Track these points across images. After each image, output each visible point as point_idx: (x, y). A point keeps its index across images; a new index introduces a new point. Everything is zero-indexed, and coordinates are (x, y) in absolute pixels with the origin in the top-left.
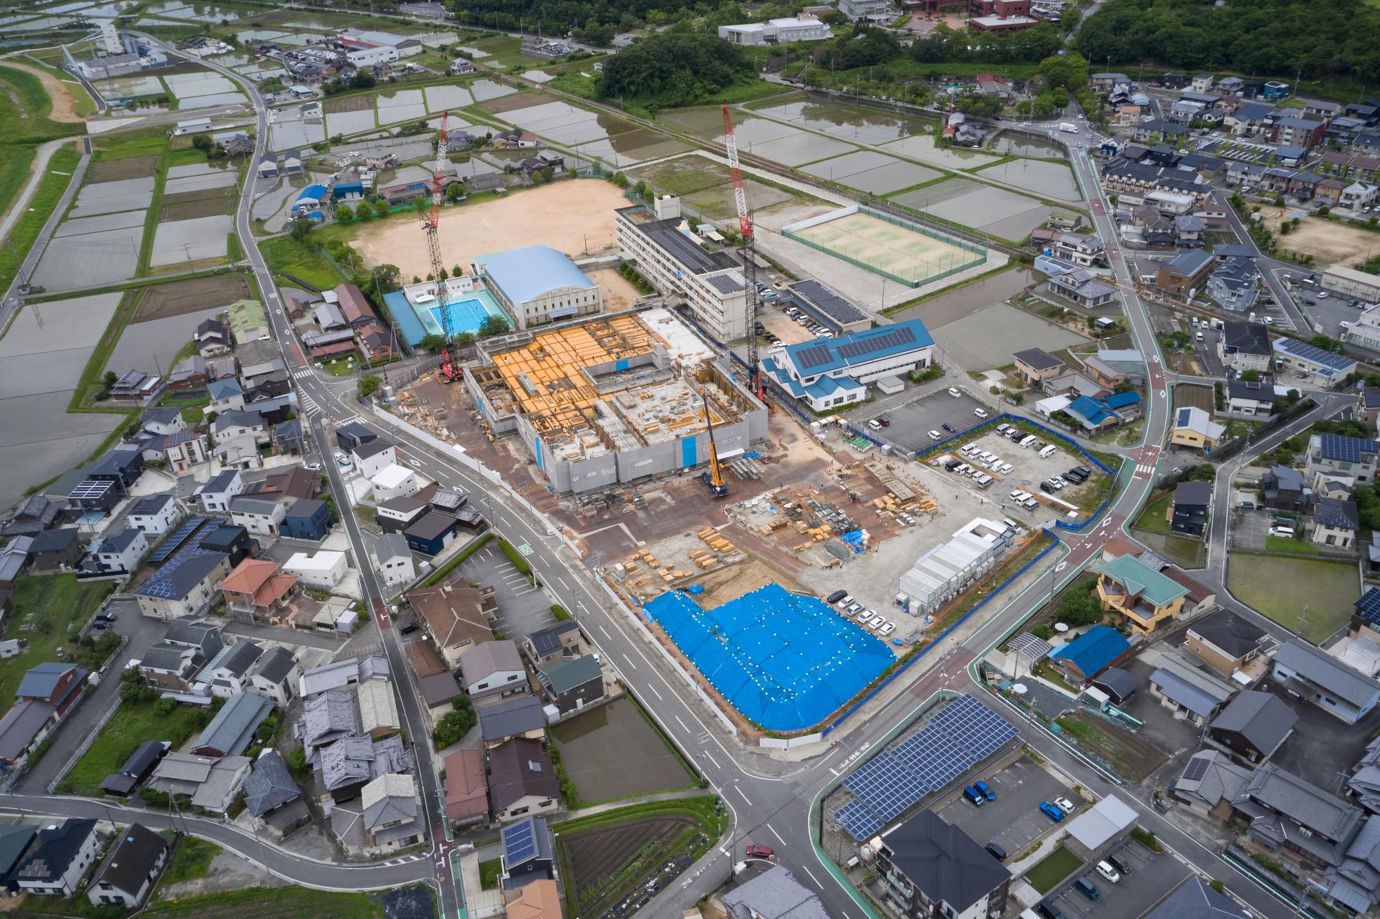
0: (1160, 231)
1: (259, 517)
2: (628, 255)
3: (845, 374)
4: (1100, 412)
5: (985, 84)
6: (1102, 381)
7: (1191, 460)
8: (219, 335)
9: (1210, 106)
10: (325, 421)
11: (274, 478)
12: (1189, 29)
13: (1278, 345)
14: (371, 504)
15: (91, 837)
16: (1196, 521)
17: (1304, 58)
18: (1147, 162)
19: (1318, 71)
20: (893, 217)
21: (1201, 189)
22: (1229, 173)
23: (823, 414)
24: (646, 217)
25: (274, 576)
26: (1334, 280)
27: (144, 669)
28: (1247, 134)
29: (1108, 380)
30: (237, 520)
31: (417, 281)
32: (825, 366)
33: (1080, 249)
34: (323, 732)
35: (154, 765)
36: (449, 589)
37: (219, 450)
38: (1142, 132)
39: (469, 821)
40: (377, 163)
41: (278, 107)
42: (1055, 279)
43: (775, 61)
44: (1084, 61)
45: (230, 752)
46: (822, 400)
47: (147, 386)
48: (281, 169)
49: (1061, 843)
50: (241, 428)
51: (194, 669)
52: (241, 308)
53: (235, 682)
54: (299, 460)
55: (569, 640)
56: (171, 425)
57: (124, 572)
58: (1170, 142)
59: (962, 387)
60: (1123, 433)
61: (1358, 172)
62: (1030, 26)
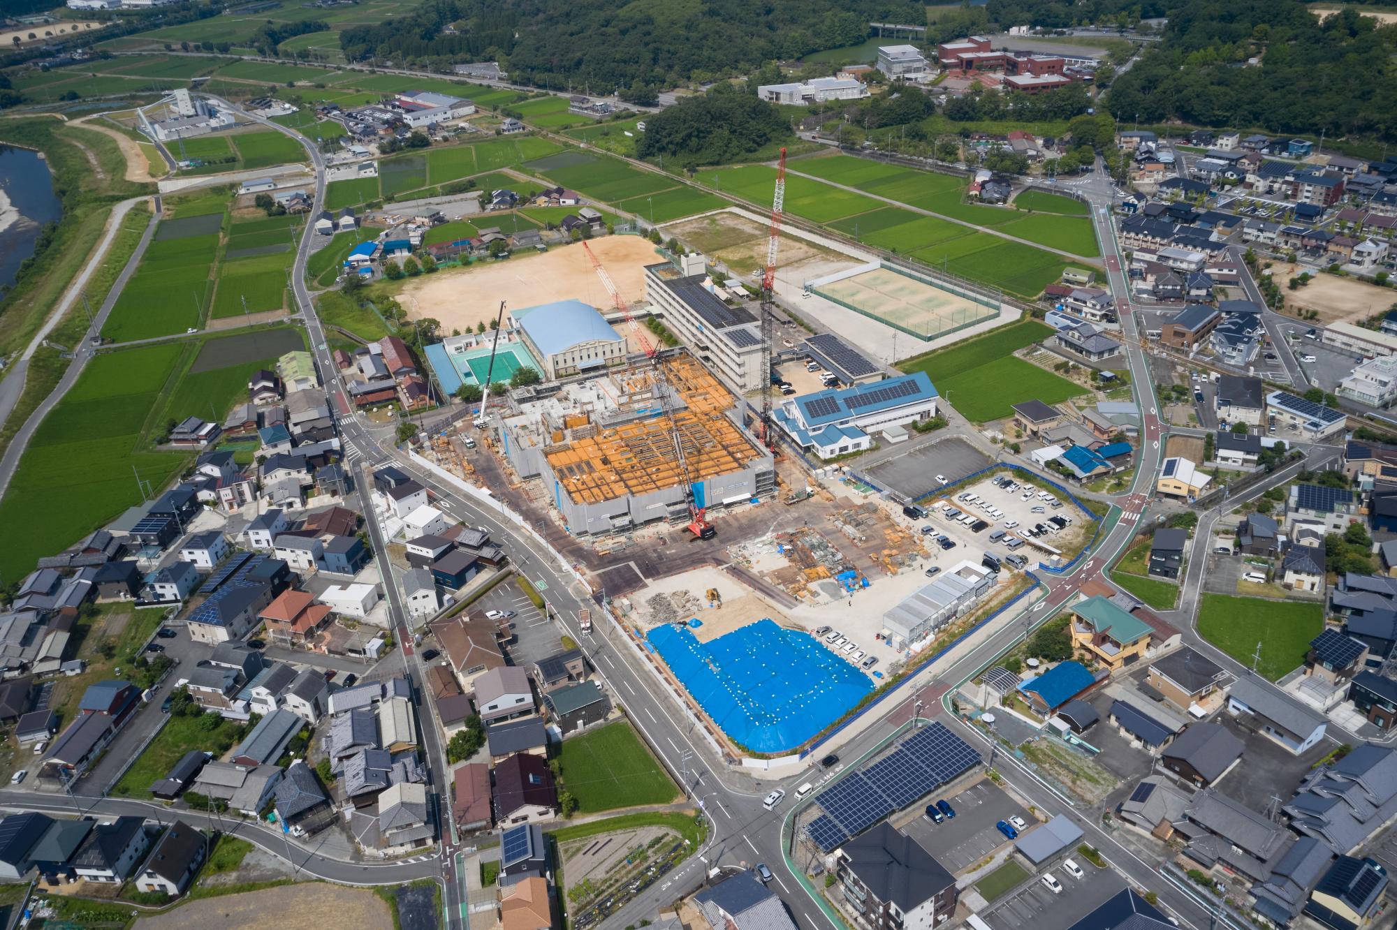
0: (1170, 287)
1: (299, 552)
2: (655, 310)
3: (851, 424)
4: (1092, 462)
5: (1014, 142)
7: (1175, 506)
8: (271, 385)
9: (1233, 163)
10: (364, 465)
11: (315, 517)
12: (1216, 88)
13: (1271, 399)
14: (402, 542)
15: (140, 834)
16: (1170, 564)
17: (1330, 116)
18: (1166, 219)
19: (1343, 129)
20: (913, 273)
21: (1217, 246)
22: (1245, 230)
23: (827, 462)
24: (674, 273)
25: (311, 605)
26: (1334, 336)
27: (191, 687)
29: (1102, 432)
30: (280, 555)
31: (456, 333)
32: (832, 416)
33: (1090, 304)
34: (346, 745)
35: (197, 771)
36: (466, 619)
37: (266, 491)
38: (1164, 189)
39: (474, 825)
40: (426, 220)
41: (338, 167)
42: (1062, 334)
43: (812, 119)
44: (1112, 119)
45: (264, 762)
46: (828, 448)
47: (204, 432)
48: (336, 226)
49: (1011, 857)
50: (287, 471)
51: (235, 688)
52: (293, 359)
53: (271, 700)
54: (339, 500)
55: (574, 667)
56: (224, 467)
57: (176, 601)
58: (1191, 199)
59: (963, 437)
60: (1113, 482)
61: (1373, 228)
62: (1063, 84)
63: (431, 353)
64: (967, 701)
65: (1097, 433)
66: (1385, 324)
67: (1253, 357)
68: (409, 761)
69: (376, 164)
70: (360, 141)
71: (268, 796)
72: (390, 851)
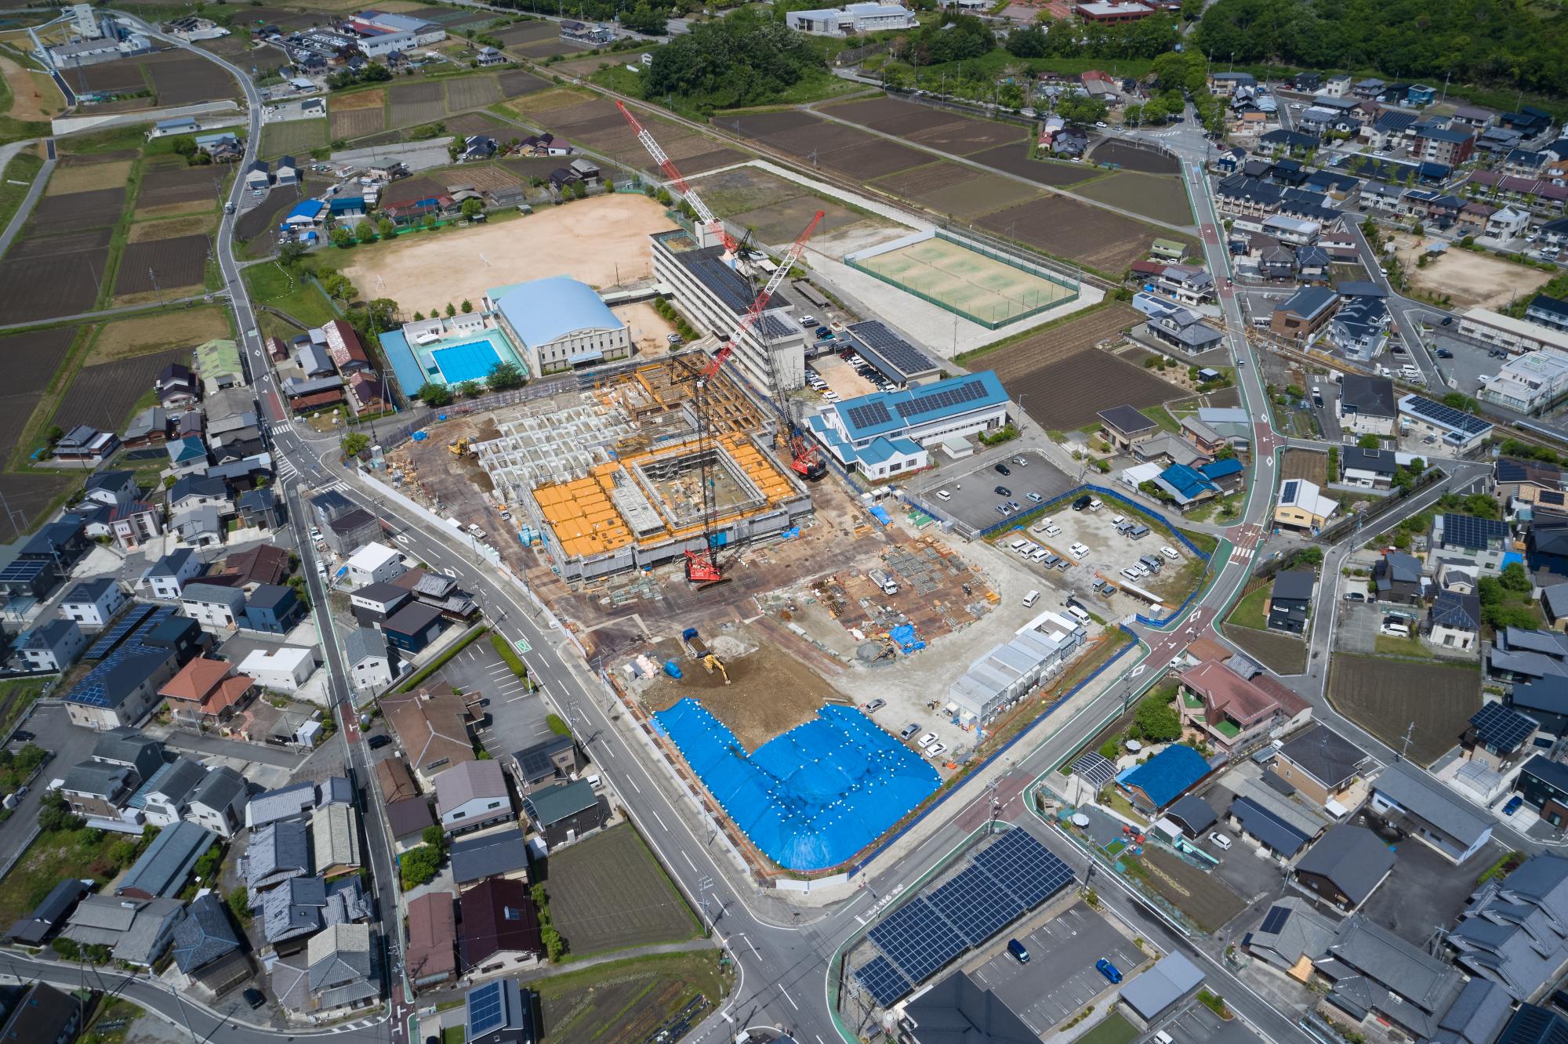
0: (1279, 264)
1: (213, 607)
2: (664, 289)
3: (905, 436)
4: (1195, 484)
5: (1089, 83)
6: (1200, 446)
7: (1295, 541)
8: (185, 384)
9: (1345, 114)
10: (301, 487)
11: (235, 558)
12: (1323, 21)
13: (1403, 404)
14: (347, 592)
16: (1295, 616)
17: (1456, 57)
18: (1269, 180)
19: (1471, 73)
20: (975, 244)
21: (1330, 214)
22: (1363, 194)
23: (877, 483)
25: (228, 677)
27: (67, 792)
28: (1388, 147)
29: (1207, 447)
30: (189, 609)
31: (419, 317)
32: (881, 426)
33: (1185, 285)
34: (267, 871)
35: (71, 908)
36: (426, 698)
37: (175, 523)
38: (1266, 143)
39: (432, 979)
40: (384, 173)
41: (275, 104)
42: (1155, 322)
43: (851, 53)
44: (1202, 57)
45: (160, 894)
46: (877, 467)
47: (97, 444)
48: (272, 179)
49: (1115, 1007)
50: (201, 497)
51: (124, 794)
52: (214, 349)
53: (171, 809)
54: (268, 535)
55: (563, 759)
56: (121, 492)
57: (55, 671)
58: (1298, 156)
59: (1040, 451)
60: (1220, 508)
61: (1509, 194)
62: (1145, 15)
63: (388, 341)
64: (1055, 797)
65: (1200, 448)
66: (1530, 312)
67: (1378, 351)
68: (349, 892)
69: (324, 102)
70: (305, 72)
71: (165, 941)
72: (323, 1015)
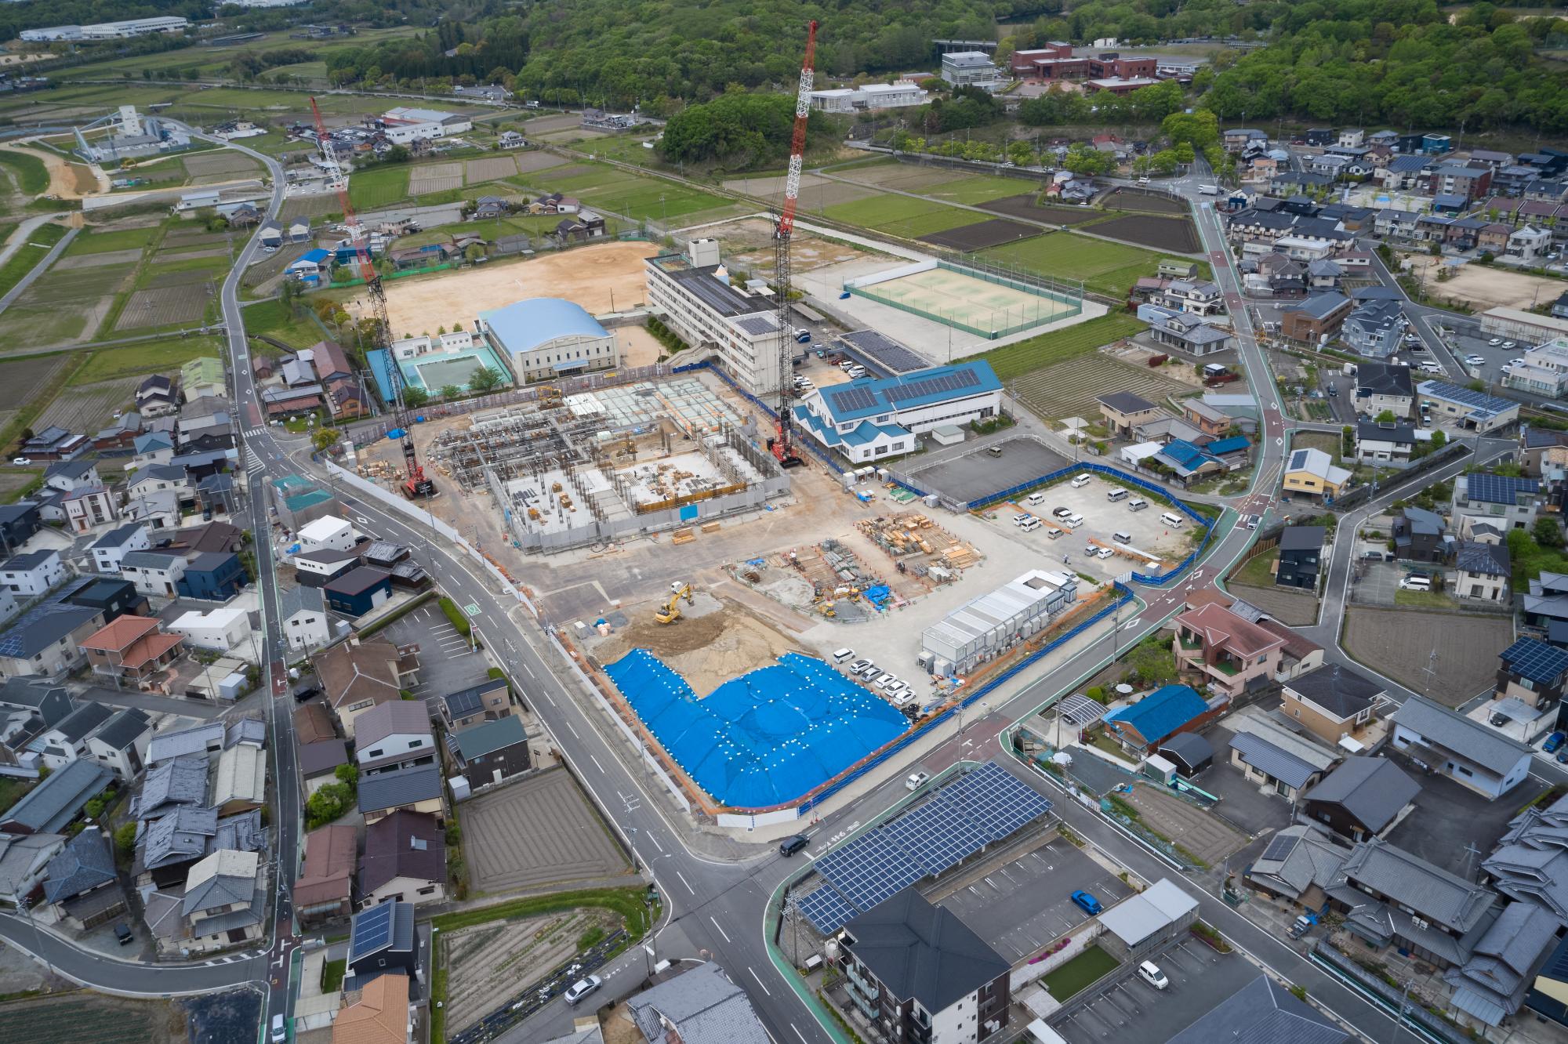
0: (1289, 277)
1: (153, 572)
2: (659, 310)
3: (892, 420)
4: (1197, 456)
5: (1100, 145)
6: (1204, 426)
7: (1306, 508)
8: (165, 392)
9: (1359, 159)
10: (266, 479)
13: (1421, 388)
16: (1305, 570)
19: (1485, 124)
20: (977, 271)
22: (1377, 223)
23: (861, 465)
24: (681, 264)
25: (156, 634)
26: (1496, 322)
28: (1402, 187)
29: (1211, 424)
30: (128, 576)
31: (410, 337)
32: (867, 410)
33: (1191, 296)
34: (158, 803)
36: (356, 642)
37: (130, 506)
38: (1278, 184)
39: (325, 908)
40: (394, 228)
41: (299, 183)
43: (864, 128)
44: (1213, 118)
45: (42, 829)
46: (861, 449)
47: (67, 444)
48: (285, 237)
49: (1095, 940)
50: (161, 482)
51: (25, 737)
52: (200, 365)
53: (69, 749)
55: (496, 702)
59: (1035, 437)
60: (1225, 482)
62: (1154, 85)
63: (374, 358)
64: (1035, 740)
66: (1556, 310)
67: (1396, 348)
72: (197, 946)
